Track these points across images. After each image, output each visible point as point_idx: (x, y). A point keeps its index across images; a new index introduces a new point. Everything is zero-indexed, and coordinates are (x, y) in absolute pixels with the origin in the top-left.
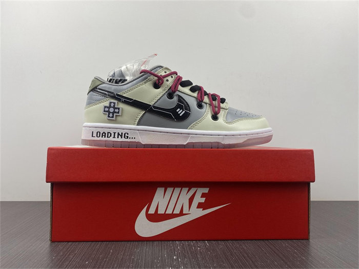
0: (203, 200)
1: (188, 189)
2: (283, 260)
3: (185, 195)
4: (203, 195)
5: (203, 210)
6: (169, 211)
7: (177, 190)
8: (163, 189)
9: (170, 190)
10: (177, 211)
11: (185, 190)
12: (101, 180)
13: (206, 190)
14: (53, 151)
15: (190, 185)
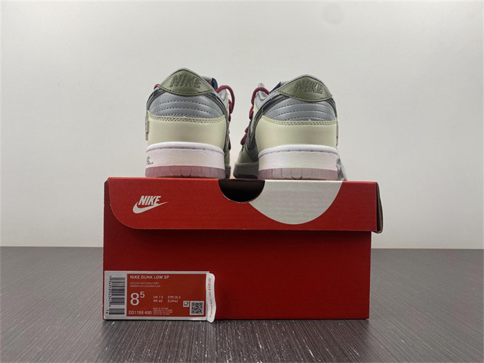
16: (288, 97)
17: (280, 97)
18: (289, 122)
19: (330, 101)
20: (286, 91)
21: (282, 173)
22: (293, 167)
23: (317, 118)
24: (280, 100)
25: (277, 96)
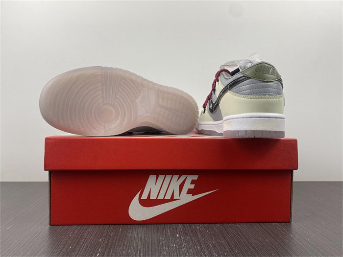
0: (192, 186)
1: (178, 176)
2: (273, 238)
3: (176, 182)
4: (193, 182)
5: (192, 196)
6: (161, 197)
7: (168, 178)
8: (155, 176)
9: (161, 177)
10: (168, 197)
11: (176, 177)
12: (96, 168)
13: (195, 177)
14: (50, 141)
15: (180, 172)
16: (250, 78)
17: (244, 78)
18: (252, 96)
19: (280, 81)
20: (247, 73)
21: (246, 134)
22: (256, 130)
23: (273, 94)
24: (243, 80)
25: (242, 77)
